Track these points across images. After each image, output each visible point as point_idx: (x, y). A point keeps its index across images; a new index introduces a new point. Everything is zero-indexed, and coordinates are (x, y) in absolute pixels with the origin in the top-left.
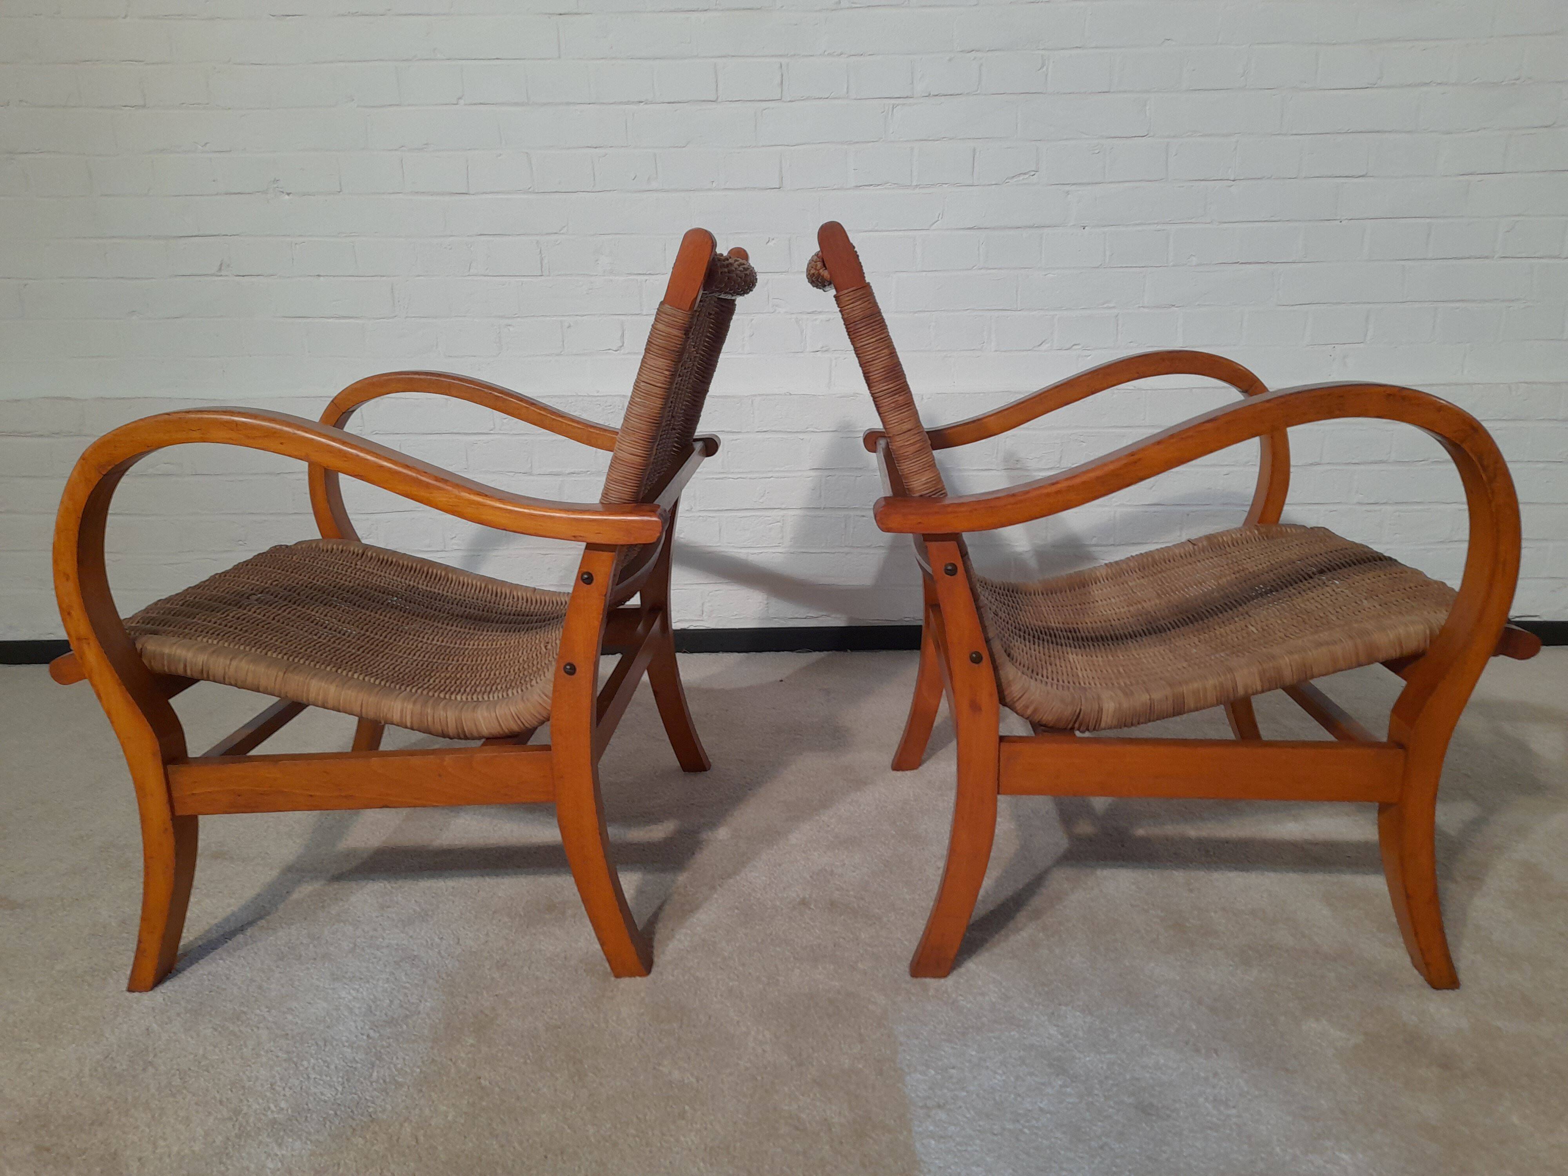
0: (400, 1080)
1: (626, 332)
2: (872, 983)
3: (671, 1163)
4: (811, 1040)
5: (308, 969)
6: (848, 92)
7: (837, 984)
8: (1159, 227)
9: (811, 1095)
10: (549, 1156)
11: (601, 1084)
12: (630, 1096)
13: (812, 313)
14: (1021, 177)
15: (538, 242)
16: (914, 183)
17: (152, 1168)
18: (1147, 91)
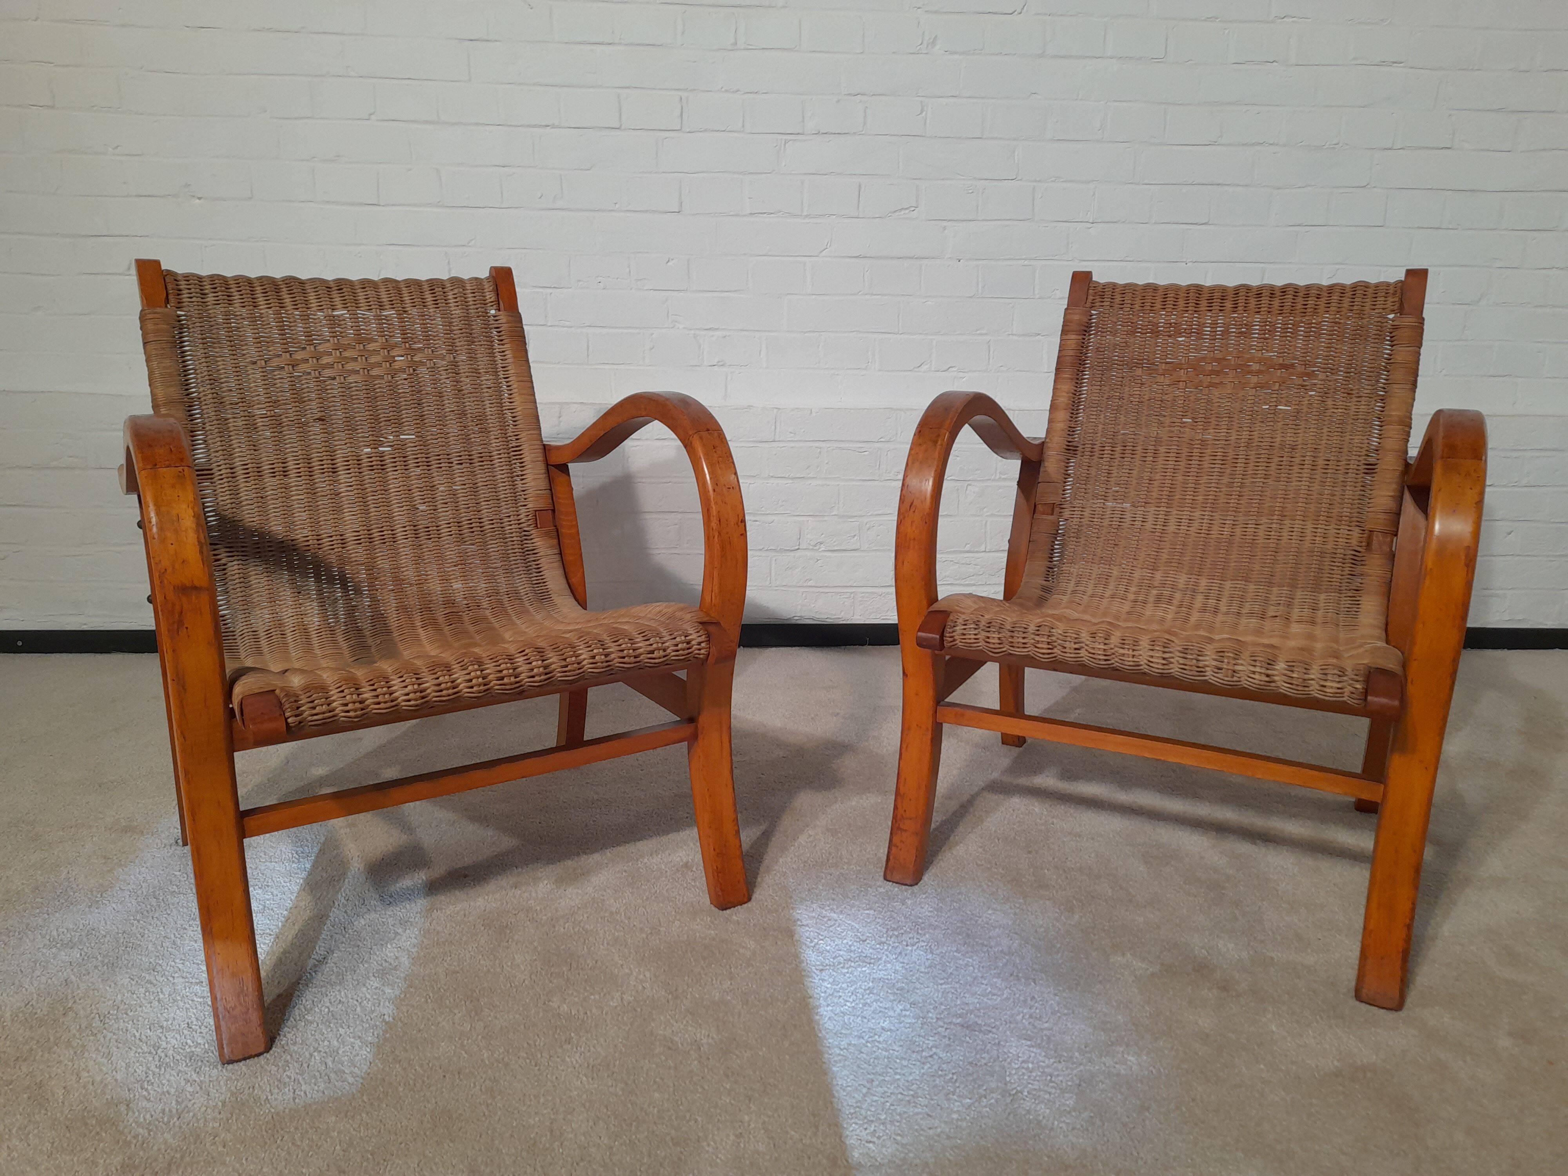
0: (310, 1018)
2: (744, 931)
3: (556, 1078)
4: (686, 978)
6: (743, 127)
7: (712, 932)
8: (1026, 262)
9: (685, 1022)
10: (447, 1076)
11: (496, 1018)
12: (522, 1027)
13: (710, 329)
14: (902, 212)
15: (446, 253)
16: (805, 213)
17: (76, 1095)
18: (1015, 139)
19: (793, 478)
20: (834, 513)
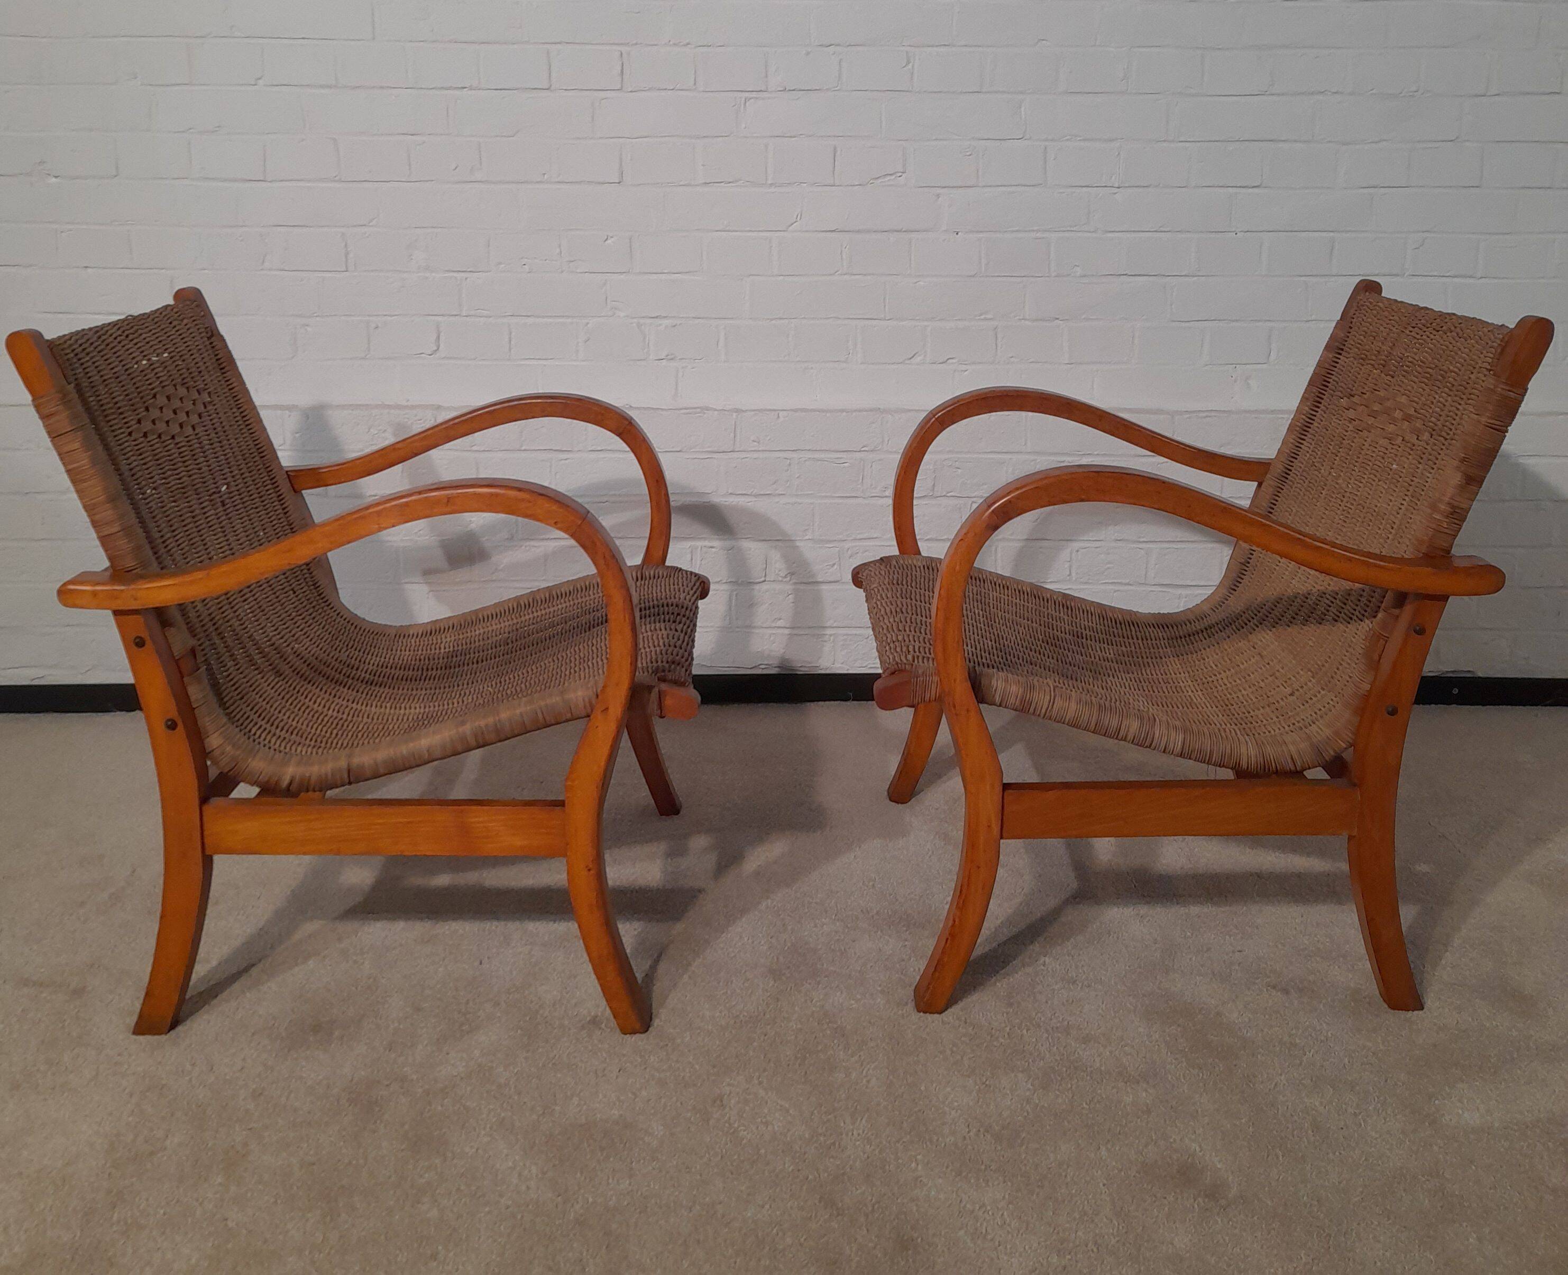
0: (142, 1222)
1: (442, 334)
2: (652, 1112)
4: (578, 1175)
5: (45, 1100)
6: (695, 84)
7: (616, 1112)
8: (1039, 235)
11: (354, 1225)
12: (383, 1237)
13: (657, 317)
14: (888, 178)
15: (343, 234)
16: (769, 182)
18: (1021, 93)
19: (756, 496)
20: (807, 537)
